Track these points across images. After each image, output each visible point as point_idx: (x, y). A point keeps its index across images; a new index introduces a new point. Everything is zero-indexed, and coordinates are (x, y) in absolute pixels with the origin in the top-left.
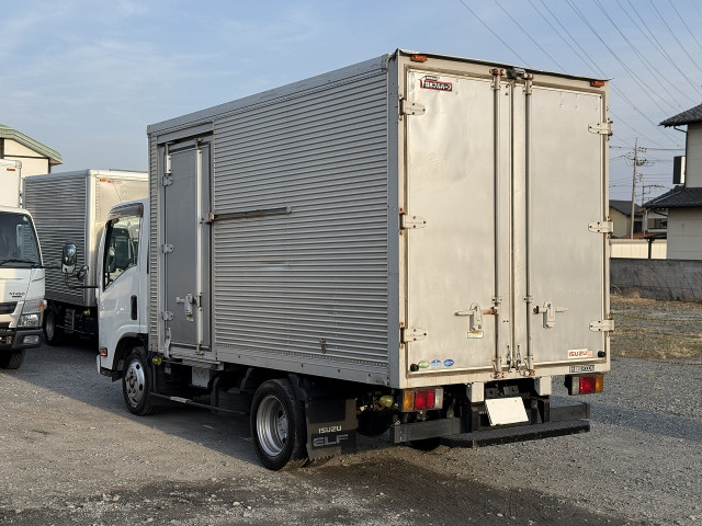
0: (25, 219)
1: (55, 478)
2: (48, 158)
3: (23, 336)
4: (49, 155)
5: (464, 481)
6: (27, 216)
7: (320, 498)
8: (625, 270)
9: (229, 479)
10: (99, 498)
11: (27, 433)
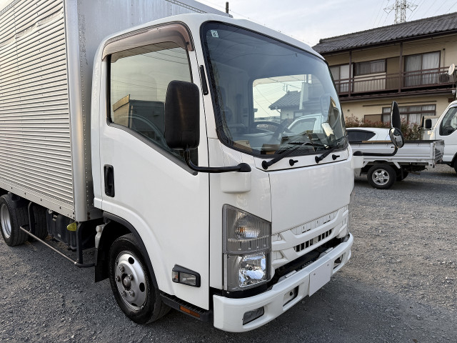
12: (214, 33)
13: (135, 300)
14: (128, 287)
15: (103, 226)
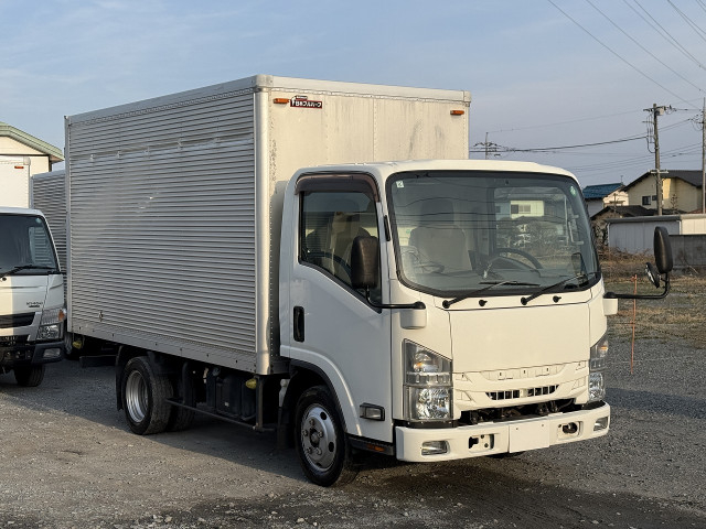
0: (38, 220)
1: (99, 501)
2: (48, 155)
3: (44, 349)
4: (49, 152)
5: (548, 487)
6: (40, 217)
7: (391, 512)
8: (699, 249)
9: (288, 494)
10: (150, 520)
11: (59, 454)
12: (400, 184)
13: (321, 460)
14: (315, 444)
15: (288, 381)
